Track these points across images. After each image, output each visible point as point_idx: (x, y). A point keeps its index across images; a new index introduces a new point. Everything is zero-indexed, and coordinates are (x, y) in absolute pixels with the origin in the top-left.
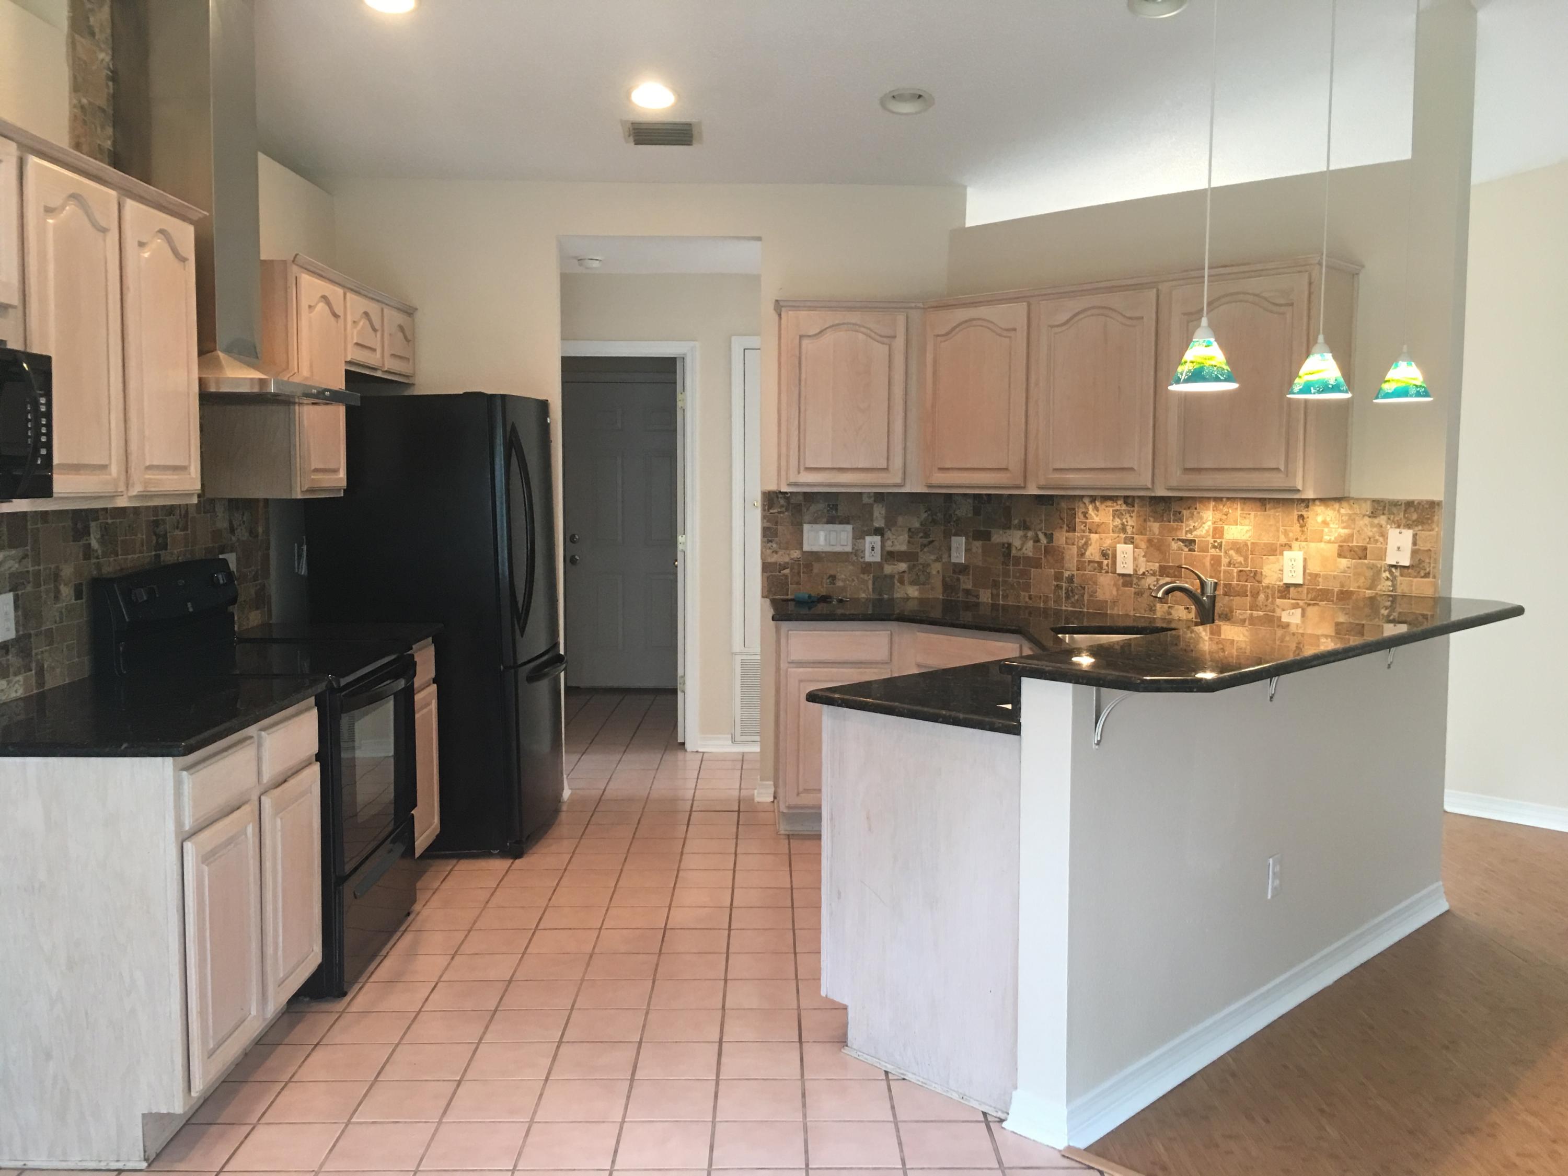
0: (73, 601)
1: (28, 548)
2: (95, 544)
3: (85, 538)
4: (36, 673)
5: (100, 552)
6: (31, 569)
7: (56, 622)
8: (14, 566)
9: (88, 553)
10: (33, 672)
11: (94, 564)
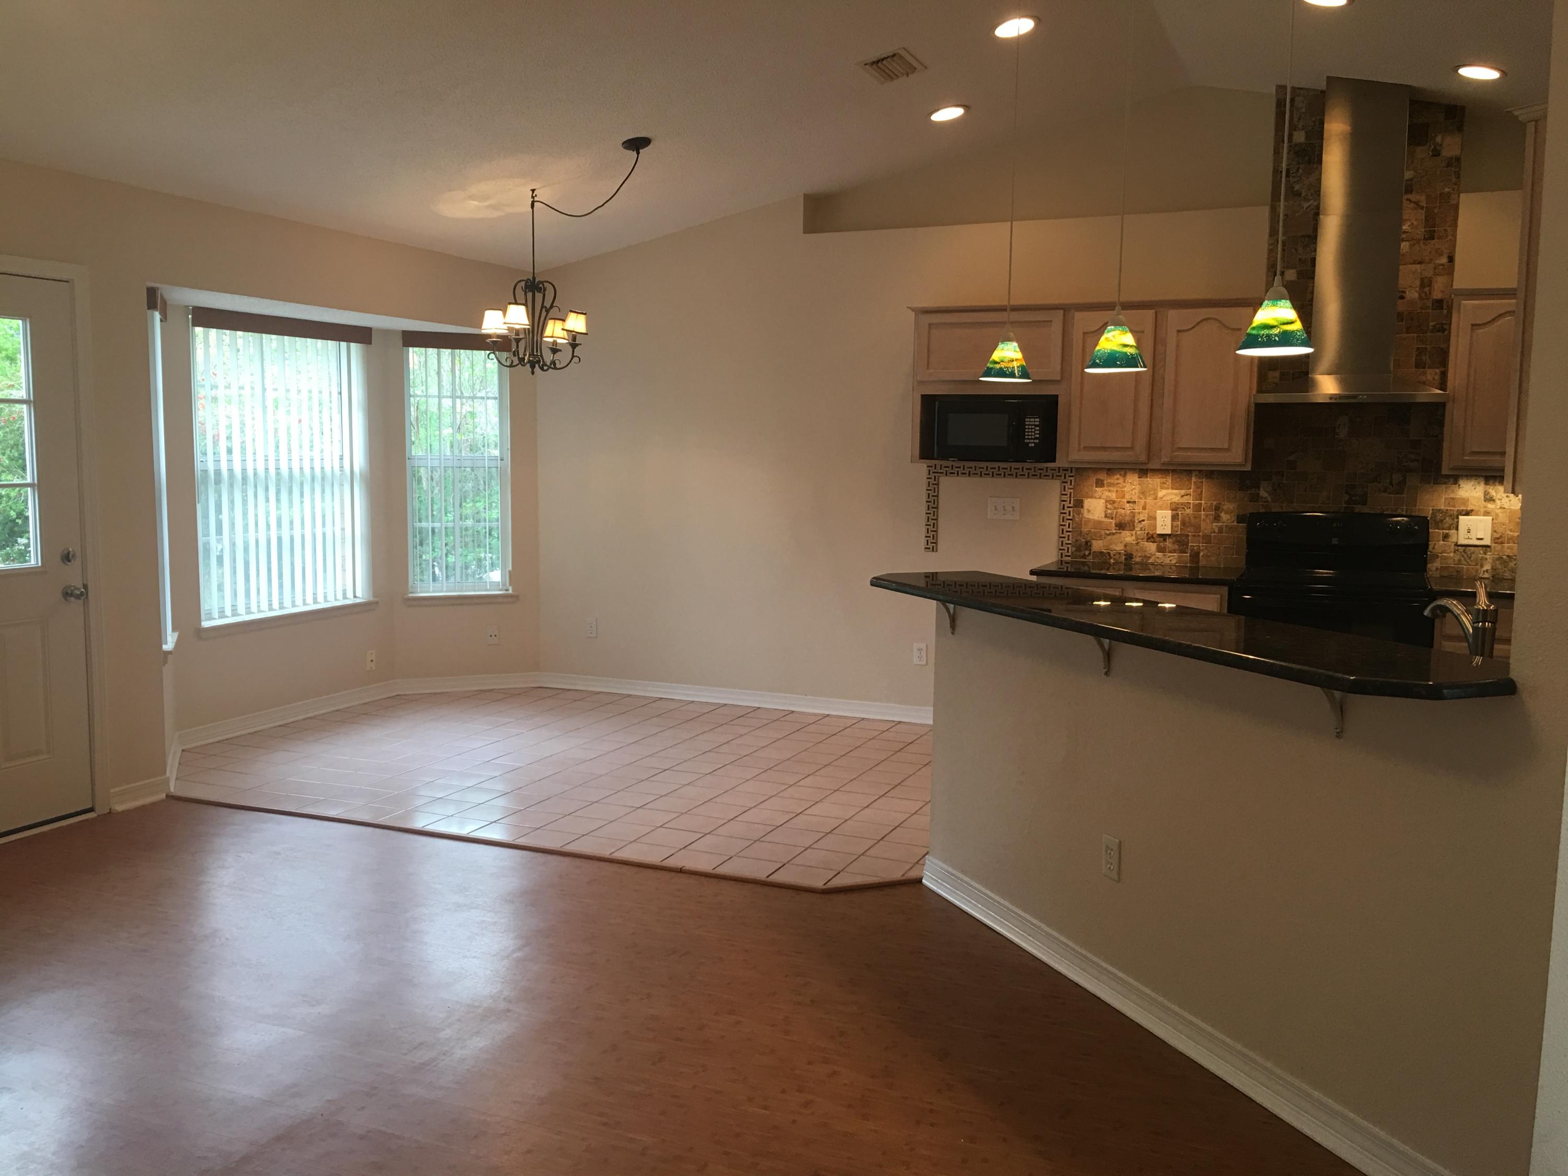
0: (1235, 523)
1: (1191, 490)
2: (1263, 493)
3: (1253, 490)
4: (1190, 556)
5: (1269, 499)
6: (1192, 502)
7: (1214, 532)
8: (1176, 499)
9: (1255, 498)
10: (1188, 555)
11: (1262, 505)
